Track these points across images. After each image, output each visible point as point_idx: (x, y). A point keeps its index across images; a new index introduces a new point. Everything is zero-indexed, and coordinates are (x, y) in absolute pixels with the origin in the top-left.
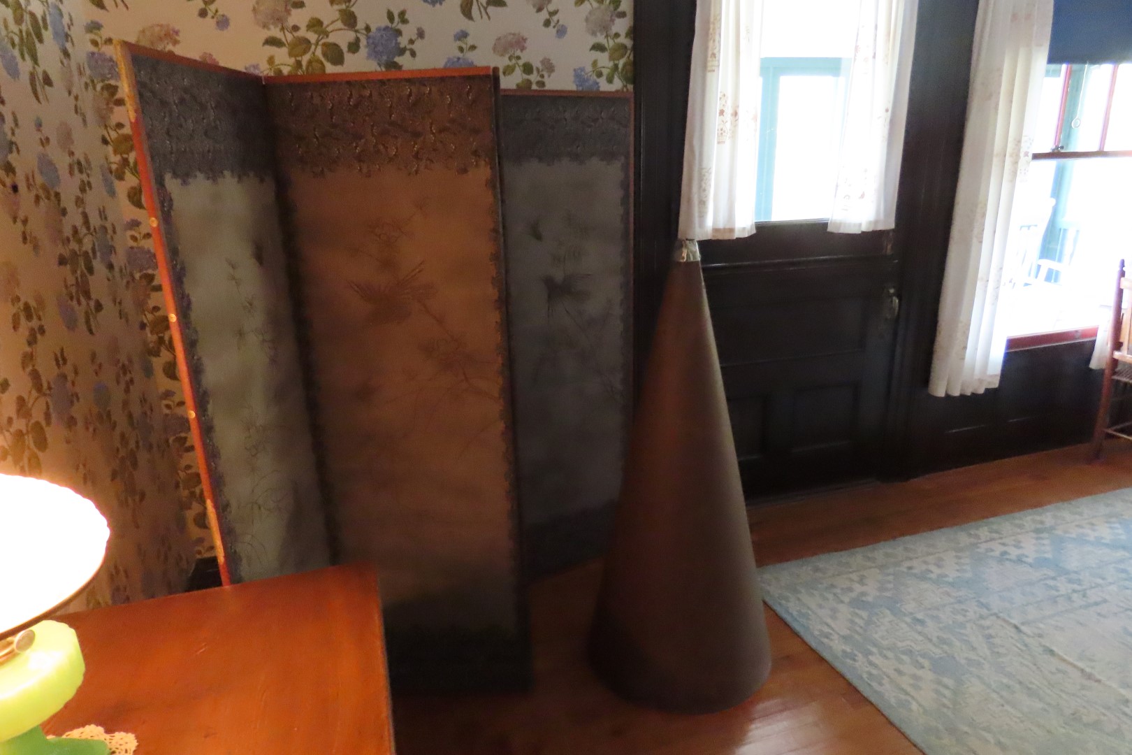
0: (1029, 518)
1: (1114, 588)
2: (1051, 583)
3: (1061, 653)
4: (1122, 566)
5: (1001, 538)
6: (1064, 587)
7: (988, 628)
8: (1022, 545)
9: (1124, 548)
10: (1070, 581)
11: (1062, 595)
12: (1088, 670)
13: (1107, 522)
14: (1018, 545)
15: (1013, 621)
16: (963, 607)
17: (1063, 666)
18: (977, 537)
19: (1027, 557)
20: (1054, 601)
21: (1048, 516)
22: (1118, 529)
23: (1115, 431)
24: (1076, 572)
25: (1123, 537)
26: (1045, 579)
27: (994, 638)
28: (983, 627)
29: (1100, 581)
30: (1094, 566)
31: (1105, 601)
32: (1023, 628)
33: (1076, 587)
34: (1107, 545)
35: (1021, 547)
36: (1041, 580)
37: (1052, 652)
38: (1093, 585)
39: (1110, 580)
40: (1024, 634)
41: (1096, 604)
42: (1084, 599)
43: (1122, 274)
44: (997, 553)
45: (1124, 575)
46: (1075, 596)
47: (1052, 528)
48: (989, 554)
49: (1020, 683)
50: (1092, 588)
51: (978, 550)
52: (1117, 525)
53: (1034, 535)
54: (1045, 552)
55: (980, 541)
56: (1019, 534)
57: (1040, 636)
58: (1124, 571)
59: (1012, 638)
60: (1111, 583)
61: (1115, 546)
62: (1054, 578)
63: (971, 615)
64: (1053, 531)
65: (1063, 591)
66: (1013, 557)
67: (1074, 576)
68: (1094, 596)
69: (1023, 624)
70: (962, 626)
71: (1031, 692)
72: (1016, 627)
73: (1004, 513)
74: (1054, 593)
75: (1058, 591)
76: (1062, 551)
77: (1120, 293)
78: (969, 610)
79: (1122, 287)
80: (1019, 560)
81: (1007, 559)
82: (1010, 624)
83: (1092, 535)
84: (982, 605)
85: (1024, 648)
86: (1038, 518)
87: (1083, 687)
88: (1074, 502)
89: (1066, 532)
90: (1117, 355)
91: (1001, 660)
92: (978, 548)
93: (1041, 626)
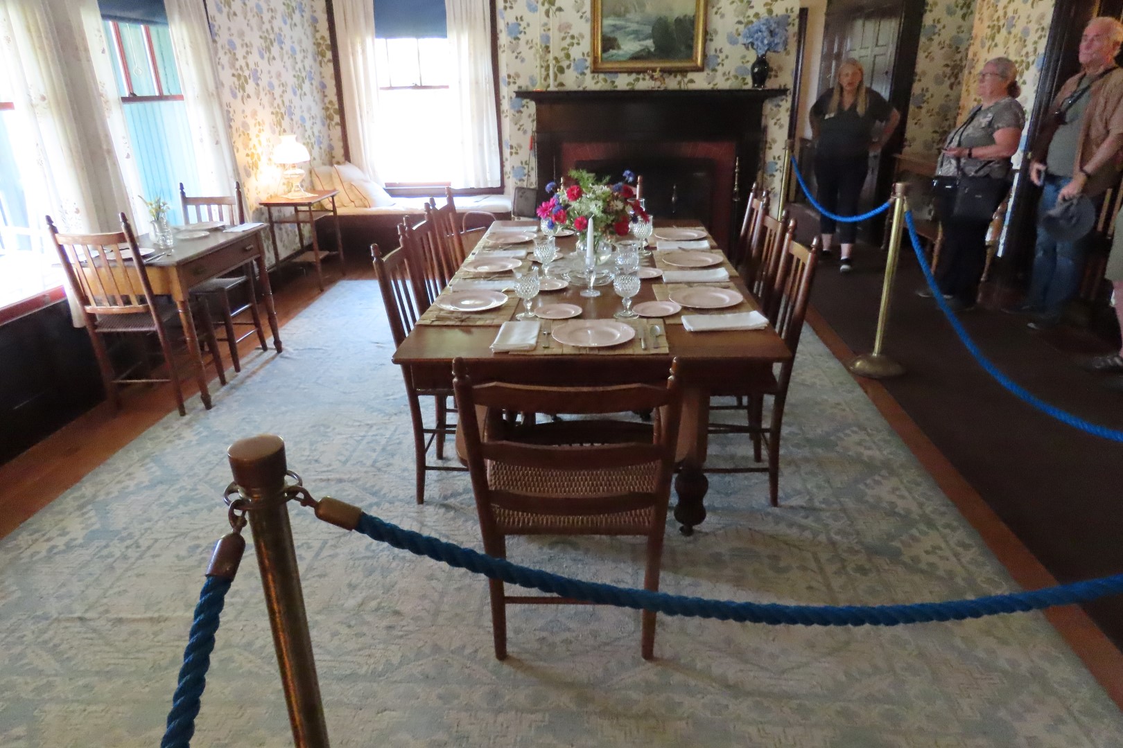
0: (69, 499)
1: (161, 523)
2: (105, 552)
3: (129, 616)
4: (162, 501)
5: (44, 535)
6: (117, 549)
7: (51, 639)
8: (67, 530)
9: (161, 482)
10: (122, 540)
11: (118, 558)
12: (156, 615)
13: (142, 466)
14: (63, 533)
15: (76, 615)
16: (17, 635)
17: (134, 626)
18: (18, 547)
19: (75, 539)
20: (111, 568)
21: (86, 488)
22: (152, 467)
23: (123, 379)
24: (125, 529)
25: (158, 473)
26: (99, 551)
27: (60, 645)
28: (45, 642)
29: (147, 525)
30: (140, 513)
31: (156, 540)
32: (88, 615)
33: (129, 542)
34: (147, 487)
35: (68, 533)
36: (95, 555)
37: (120, 621)
38: (143, 531)
39: (156, 518)
40: (90, 620)
41: (149, 548)
42: (138, 549)
43: (54, 230)
44: (44, 553)
45: (167, 508)
46: (130, 552)
47: (95, 496)
48: (34, 559)
49: (97, 673)
50: (142, 534)
51: (22, 561)
52: (152, 464)
53: (78, 513)
54: (93, 524)
55: (21, 550)
56: (62, 520)
57: (107, 611)
58: (166, 504)
59: (79, 633)
60: (157, 522)
61: (153, 485)
62: (106, 546)
63: (29, 637)
64: (97, 500)
65: (118, 554)
66: (62, 547)
67: (124, 534)
68: (144, 543)
69: (87, 611)
70: (21, 656)
71: (108, 675)
72: (81, 619)
73: (43, 505)
74: (110, 560)
75: (113, 556)
76: (109, 515)
77: (61, 249)
78: (25, 633)
79: (60, 243)
80: (69, 547)
81: (56, 554)
82: (72, 620)
83: (132, 484)
84: (37, 619)
85: (94, 635)
86: (77, 494)
87: (155, 634)
88: (109, 461)
89: (108, 494)
90: (88, 309)
91: (73, 663)
92: (21, 559)
93: (105, 601)
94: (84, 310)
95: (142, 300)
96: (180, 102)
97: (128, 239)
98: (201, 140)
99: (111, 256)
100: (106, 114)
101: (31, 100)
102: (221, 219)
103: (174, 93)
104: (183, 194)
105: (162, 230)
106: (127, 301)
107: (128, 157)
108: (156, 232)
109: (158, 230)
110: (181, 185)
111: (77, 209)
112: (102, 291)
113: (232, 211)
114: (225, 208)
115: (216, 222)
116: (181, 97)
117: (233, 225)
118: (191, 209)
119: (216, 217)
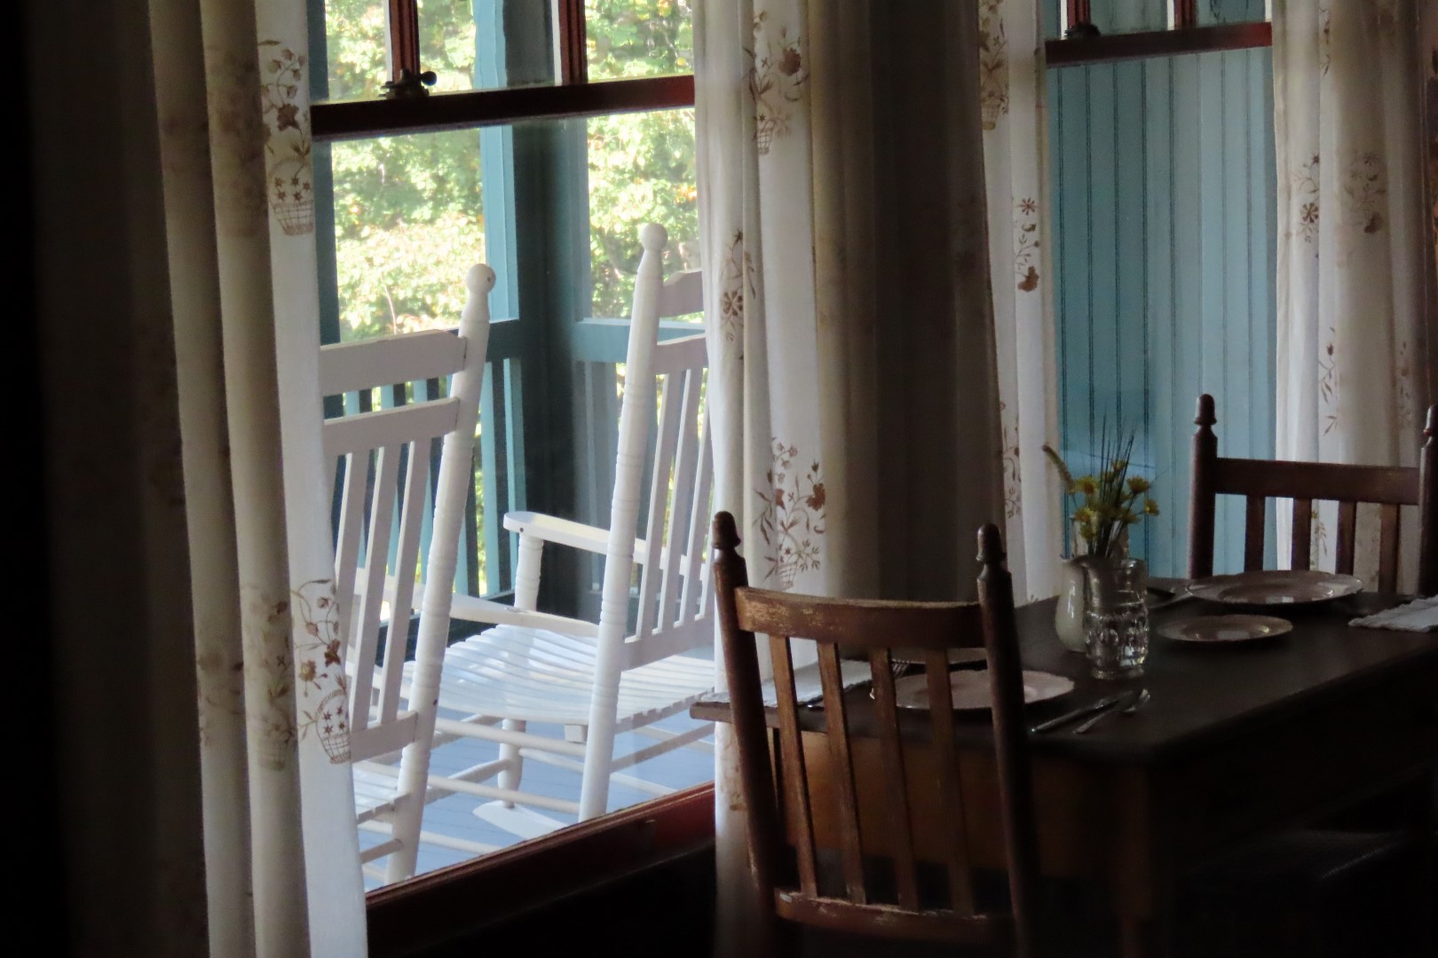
43: (734, 572)
77: (743, 647)
79: (745, 628)
94: (771, 902)
95: (989, 890)
96: (1256, 53)
97: (989, 634)
98: (1311, 214)
99: (911, 694)
100: (985, 116)
101: (753, 70)
102: (1345, 563)
103: (1233, 15)
104: (1207, 442)
105: (1112, 599)
106: (932, 889)
107: (1030, 283)
108: (1087, 605)
109: (1096, 601)
110: (1208, 404)
111: (819, 490)
112: (849, 836)
113: (1392, 534)
114: (1369, 516)
115: (1322, 576)
116: (1260, 35)
117: (1390, 596)
118: (1231, 509)
119: (1325, 557)
